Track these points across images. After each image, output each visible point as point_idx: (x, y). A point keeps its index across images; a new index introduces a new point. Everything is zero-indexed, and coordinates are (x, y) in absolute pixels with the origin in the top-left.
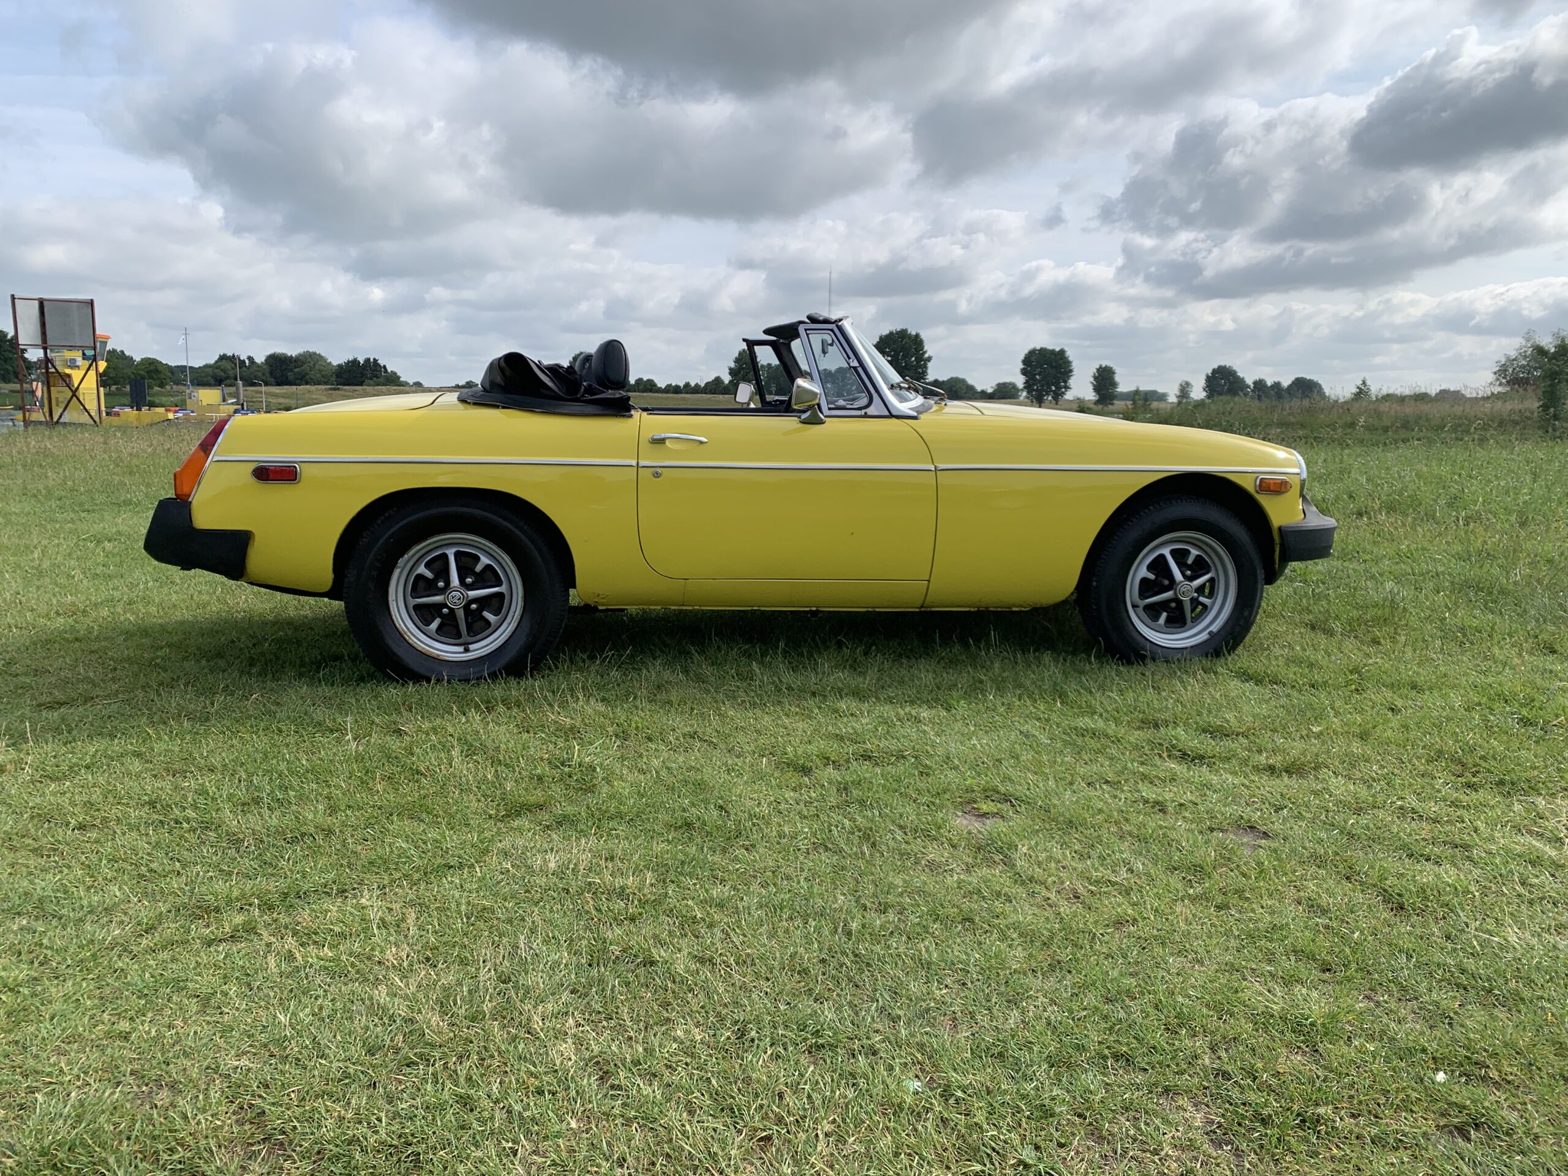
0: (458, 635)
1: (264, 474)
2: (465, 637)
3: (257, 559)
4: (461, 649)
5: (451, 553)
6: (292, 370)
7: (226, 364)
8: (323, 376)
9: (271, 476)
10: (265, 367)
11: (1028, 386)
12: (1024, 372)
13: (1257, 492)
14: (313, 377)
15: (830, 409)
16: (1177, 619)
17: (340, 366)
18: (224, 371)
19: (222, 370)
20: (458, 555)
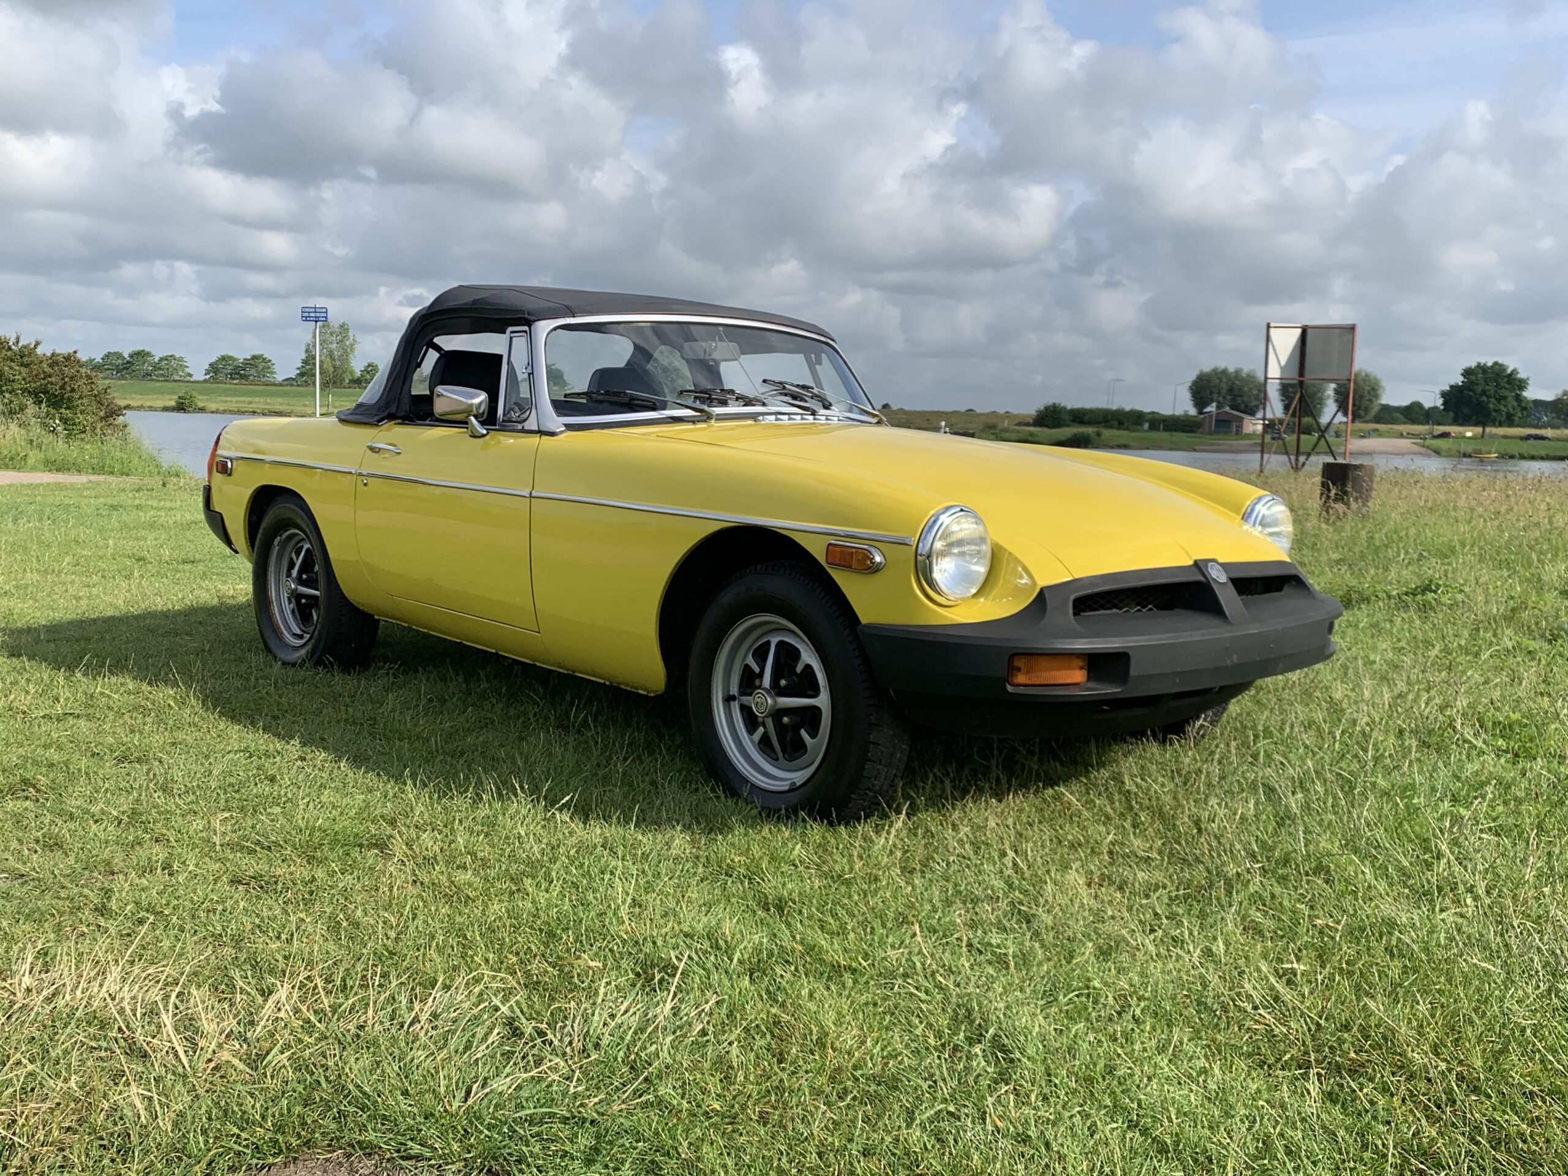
4: (300, 634)
5: (306, 547)
15: (503, 421)
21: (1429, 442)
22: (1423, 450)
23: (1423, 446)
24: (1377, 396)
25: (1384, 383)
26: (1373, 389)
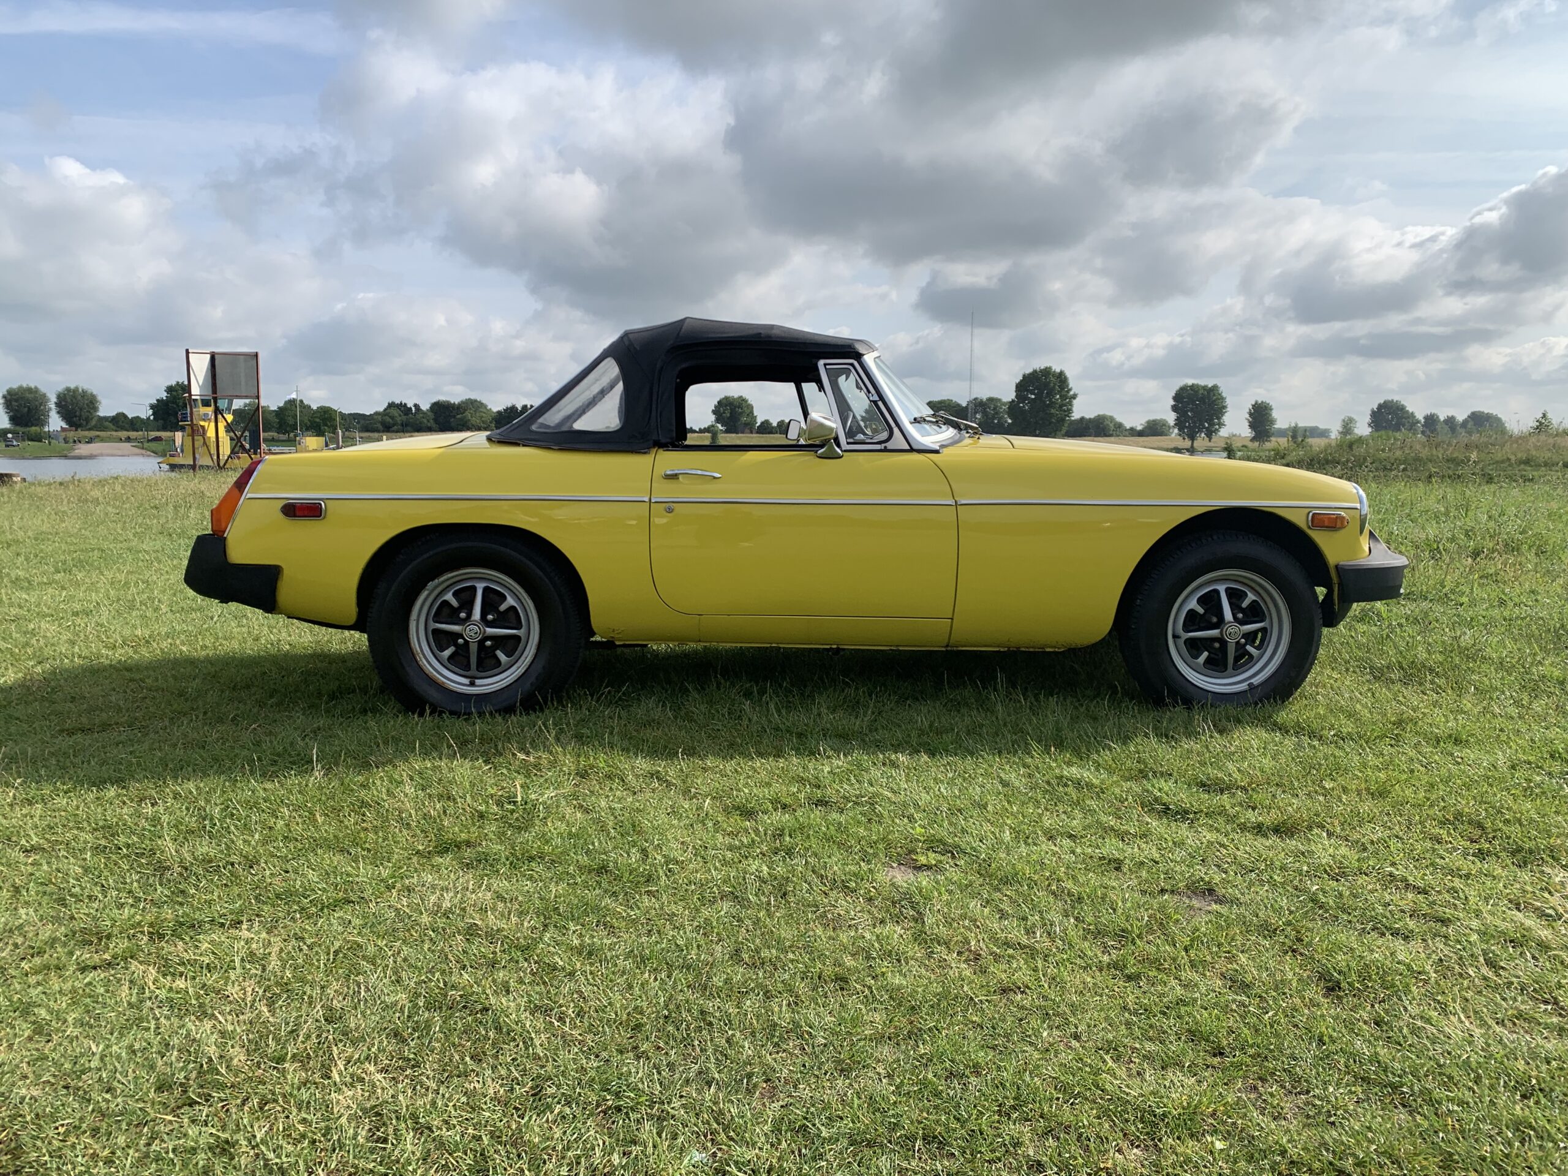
0: (467, 667)
1: (292, 510)
2: (473, 671)
3: (285, 592)
4: (466, 681)
5: (480, 586)
6: (454, 417)
7: (395, 412)
8: (483, 422)
9: (298, 513)
10: (429, 414)
11: (1179, 423)
12: (1175, 408)
13: (1309, 528)
14: (474, 423)
15: (848, 443)
16: (1217, 664)
17: (499, 412)
18: (392, 418)
19: (390, 417)
20: (486, 590)
21: (146, 445)
22: (143, 452)
23: (143, 448)
24: (96, 409)
25: (99, 398)
26: (91, 402)
